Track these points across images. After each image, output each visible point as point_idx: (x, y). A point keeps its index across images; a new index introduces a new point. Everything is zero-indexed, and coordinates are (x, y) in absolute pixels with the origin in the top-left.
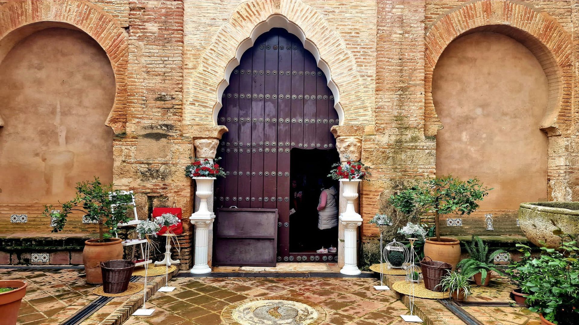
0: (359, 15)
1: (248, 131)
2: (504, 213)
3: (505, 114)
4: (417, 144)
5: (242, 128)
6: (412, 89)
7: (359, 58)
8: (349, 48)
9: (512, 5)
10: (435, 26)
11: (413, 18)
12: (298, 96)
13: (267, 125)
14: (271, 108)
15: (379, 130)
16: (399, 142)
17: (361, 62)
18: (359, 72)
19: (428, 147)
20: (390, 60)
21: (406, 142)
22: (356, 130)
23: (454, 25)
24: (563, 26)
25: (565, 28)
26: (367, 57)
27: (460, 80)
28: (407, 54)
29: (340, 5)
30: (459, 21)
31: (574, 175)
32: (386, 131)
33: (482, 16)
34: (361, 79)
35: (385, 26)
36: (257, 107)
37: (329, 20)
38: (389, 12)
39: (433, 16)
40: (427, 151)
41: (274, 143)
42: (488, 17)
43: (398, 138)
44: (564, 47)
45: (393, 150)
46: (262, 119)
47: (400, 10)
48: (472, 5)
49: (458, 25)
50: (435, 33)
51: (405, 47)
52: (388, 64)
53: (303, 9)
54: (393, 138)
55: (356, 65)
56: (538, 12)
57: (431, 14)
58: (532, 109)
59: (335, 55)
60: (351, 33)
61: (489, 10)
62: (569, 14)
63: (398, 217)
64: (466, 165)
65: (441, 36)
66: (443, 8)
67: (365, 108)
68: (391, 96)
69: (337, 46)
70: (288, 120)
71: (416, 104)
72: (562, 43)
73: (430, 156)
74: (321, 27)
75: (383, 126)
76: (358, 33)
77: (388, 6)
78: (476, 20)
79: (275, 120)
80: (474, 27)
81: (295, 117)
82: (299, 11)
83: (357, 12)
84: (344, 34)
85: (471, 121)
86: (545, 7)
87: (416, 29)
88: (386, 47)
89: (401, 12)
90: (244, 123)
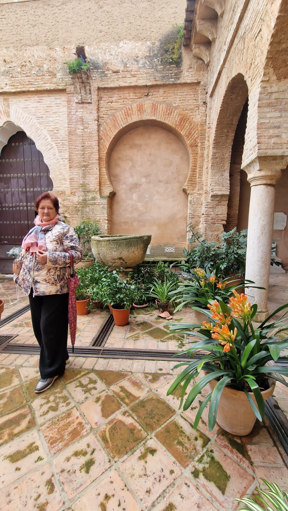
0: (58, 118)
1: (10, 197)
2: (158, 244)
3: (160, 181)
4: (96, 201)
5: (7, 195)
6: (91, 166)
7: (60, 147)
8: (53, 141)
9: (157, 105)
10: (106, 123)
11: (89, 118)
12: (36, 174)
13: (20, 193)
14: (21, 182)
15: (73, 194)
16: (84, 201)
17: (61, 150)
18: (60, 156)
19: (102, 203)
20: (76, 147)
21: (89, 200)
22: (61, 194)
23: (119, 121)
24: (193, 118)
25: (194, 119)
26: (65, 146)
27: (131, 160)
28: (86, 143)
29: (46, 112)
30: (122, 118)
31: (194, 219)
32: (76, 194)
33: (137, 114)
34: (61, 160)
35: (71, 125)
36: (14, 182)
37: (40, 123)
38: (74, 115)
39: (105, 116)
40: (102, 206)
41: (25, 204)
42: (140, 115)
43: (84, 198)
44: (193, 133)
45: (81, 206)
46: (17, 189)
47: (81, 113)
48: (130, 106)
49: (121, 121)
50: (106, 128)
51: (85, 138)
52: (75, 150)
53: (23, 117)
54: (81, 198)
55: (57, 152)
56: (176, 109)
57: (104, 114)
58: (178, 177)
59: (45, 146)
60: (53, 131)
61: (141, 109)
62: (198, 108)
63: (86, 246)
64: (136, 215)
65: (110, 129)
66: (111, 110)
67: (65, 179)
68: (78, 171)
69: (46, 140)
70: (32, 189)
71: (94, 176)
72: (192, 130)
73: (103, 209)
74: (35, 128)
75: (74, 190)
76: (58, 131)
77: (73, 111)
78: (133, 117)
79: (24, 189)
80: (131, 122)
81: (36, 187)
82: (21, 118)
83: (57, 117)
84: (50, 132)
85: (138, 186)
86: (180, 104)
87: (92, 125)
88: (73, 138)
89: (82, 114)
90: (7, 192)
